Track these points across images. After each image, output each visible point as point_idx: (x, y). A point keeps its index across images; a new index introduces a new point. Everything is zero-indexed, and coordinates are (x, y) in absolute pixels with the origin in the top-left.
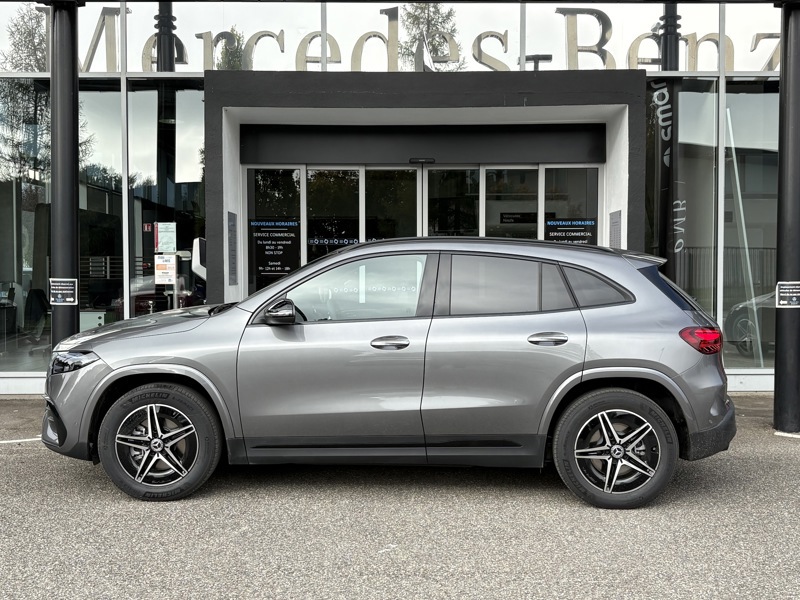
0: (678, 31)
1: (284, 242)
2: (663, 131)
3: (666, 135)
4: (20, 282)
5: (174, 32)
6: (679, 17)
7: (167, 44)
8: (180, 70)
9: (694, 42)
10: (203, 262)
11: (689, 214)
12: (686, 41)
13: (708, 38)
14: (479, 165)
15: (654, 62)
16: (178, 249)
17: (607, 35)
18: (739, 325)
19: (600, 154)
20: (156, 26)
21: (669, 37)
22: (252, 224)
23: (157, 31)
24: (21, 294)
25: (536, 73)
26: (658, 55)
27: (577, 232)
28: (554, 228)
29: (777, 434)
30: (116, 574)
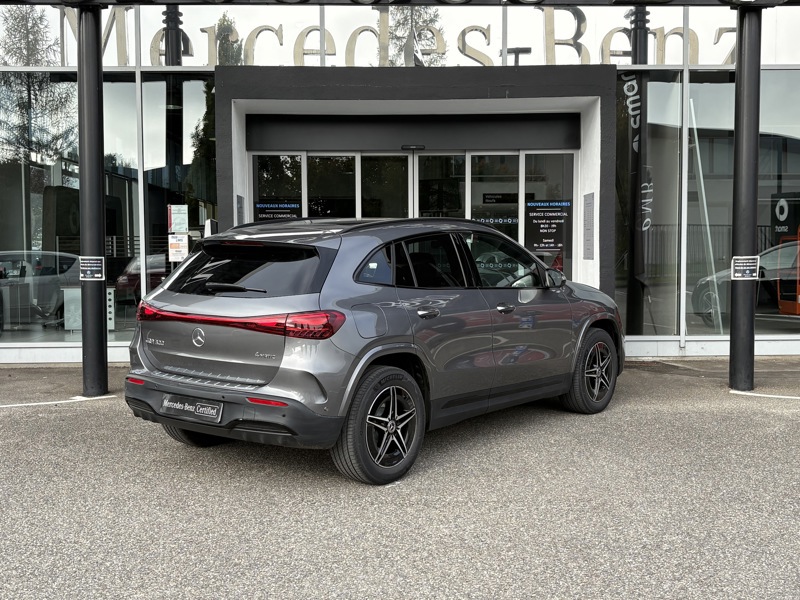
0: (647, 25)
2: (632, 119)
3: (635, 123)
5: (181, 27)
7: (175, 40)
8: (188, 63)
9: (662, 36)
11: (656, 196)
12: (655, 34)
13: (675, 32)
14: (465, 151)
15: (626, 54)
16: (190, 230)
17: (582, 30)
18: (705, 298)
19: (575, 141)
20: (164, 22)
21: (639, 34)
22: (258, 206)
23: (165, 26)
25: (517, 69)
26: (629, 48)
27: (554, 212)
28: (533, 209)
29: (732, 392)
30: (165, 506)
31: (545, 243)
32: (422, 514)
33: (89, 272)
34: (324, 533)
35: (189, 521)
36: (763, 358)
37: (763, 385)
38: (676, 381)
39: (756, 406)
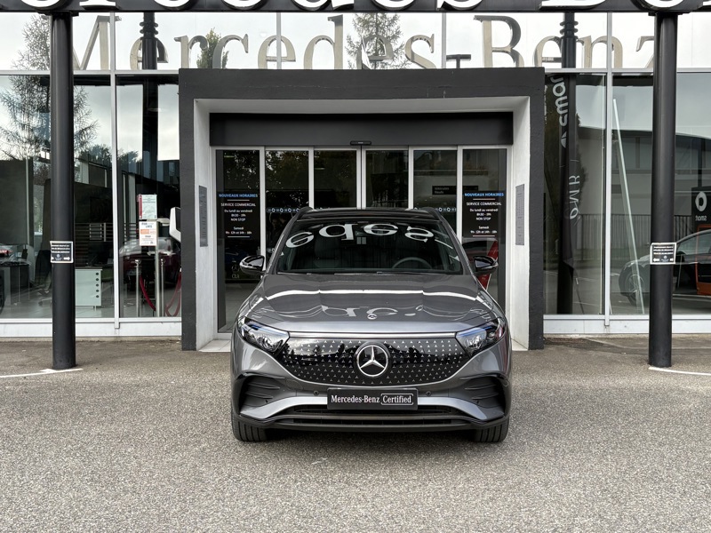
0: (576, 34)
1: (247, 211)
2: (561, 118)
3: (563, 121)
4: (32, 245)
5: (156, 36)
6: (577, 23)
7: (151, 46)
8: (162, 68)
9: (589, 43)
10: (178, 227)
11: (582, 187)
12: (583, 43)
13: (601, 40)
14: (408, 146)
15: (556, 60)
16: (158, 217)
17: (517, 37)
19: (508, 138)
20: (141, 32)
21: (568, 40)
22: (220, 195)
23: (142, 35)
24: (33, 254)
25: (458, 70)
26: (559, 54)
27: (489, 201)
28: (470, 199)
29: (652, 368)
30: (96, 482)
31: (481, 230)
32: (342, 493)
33: (58, 256)
34: (243, 513)
35: (116, 497)
36: (682, 336)
37: (680, 362)
38: (599, 357)
39: (672, 382)
